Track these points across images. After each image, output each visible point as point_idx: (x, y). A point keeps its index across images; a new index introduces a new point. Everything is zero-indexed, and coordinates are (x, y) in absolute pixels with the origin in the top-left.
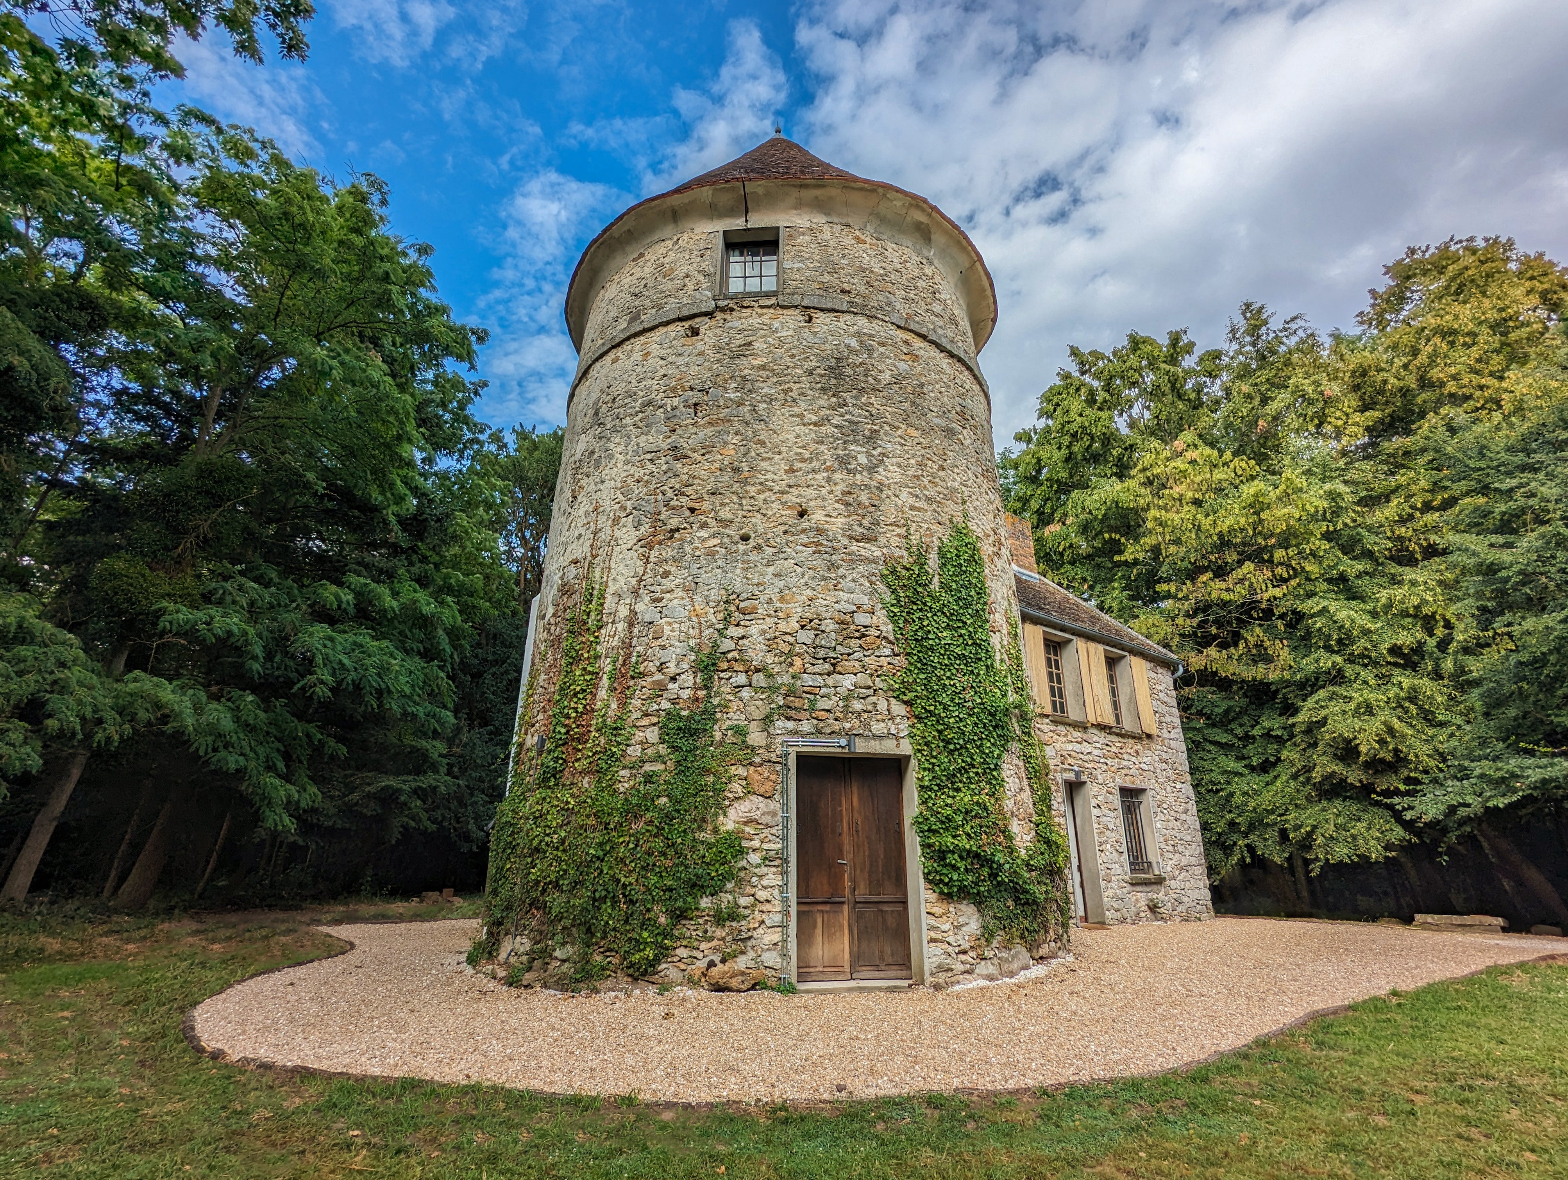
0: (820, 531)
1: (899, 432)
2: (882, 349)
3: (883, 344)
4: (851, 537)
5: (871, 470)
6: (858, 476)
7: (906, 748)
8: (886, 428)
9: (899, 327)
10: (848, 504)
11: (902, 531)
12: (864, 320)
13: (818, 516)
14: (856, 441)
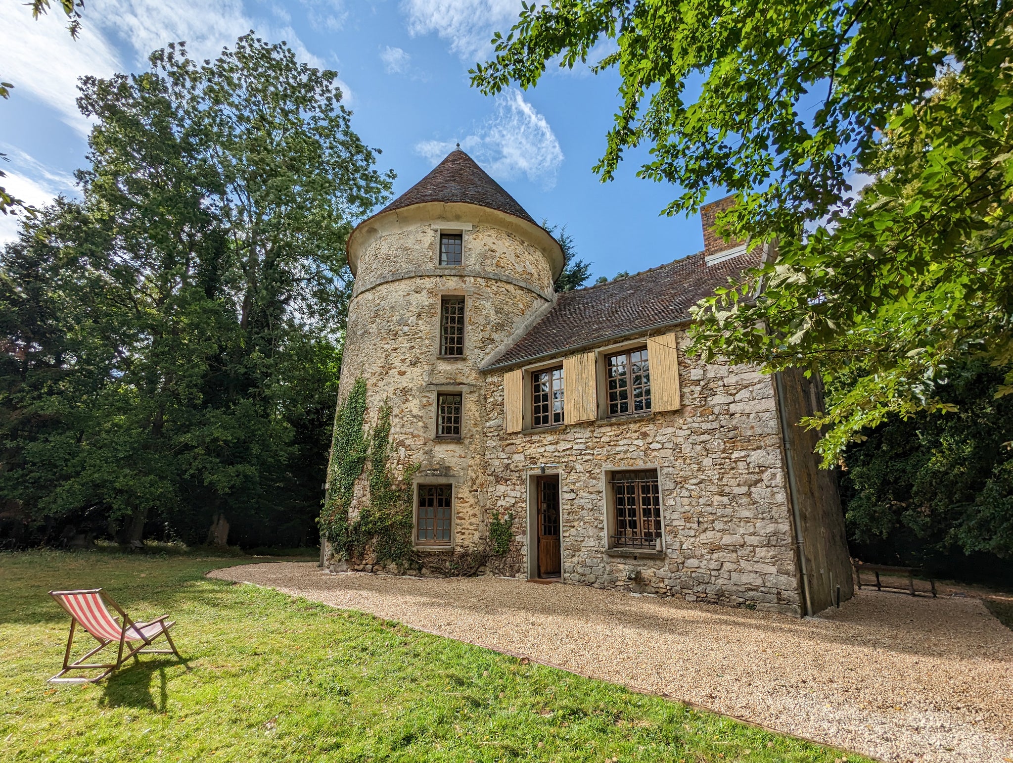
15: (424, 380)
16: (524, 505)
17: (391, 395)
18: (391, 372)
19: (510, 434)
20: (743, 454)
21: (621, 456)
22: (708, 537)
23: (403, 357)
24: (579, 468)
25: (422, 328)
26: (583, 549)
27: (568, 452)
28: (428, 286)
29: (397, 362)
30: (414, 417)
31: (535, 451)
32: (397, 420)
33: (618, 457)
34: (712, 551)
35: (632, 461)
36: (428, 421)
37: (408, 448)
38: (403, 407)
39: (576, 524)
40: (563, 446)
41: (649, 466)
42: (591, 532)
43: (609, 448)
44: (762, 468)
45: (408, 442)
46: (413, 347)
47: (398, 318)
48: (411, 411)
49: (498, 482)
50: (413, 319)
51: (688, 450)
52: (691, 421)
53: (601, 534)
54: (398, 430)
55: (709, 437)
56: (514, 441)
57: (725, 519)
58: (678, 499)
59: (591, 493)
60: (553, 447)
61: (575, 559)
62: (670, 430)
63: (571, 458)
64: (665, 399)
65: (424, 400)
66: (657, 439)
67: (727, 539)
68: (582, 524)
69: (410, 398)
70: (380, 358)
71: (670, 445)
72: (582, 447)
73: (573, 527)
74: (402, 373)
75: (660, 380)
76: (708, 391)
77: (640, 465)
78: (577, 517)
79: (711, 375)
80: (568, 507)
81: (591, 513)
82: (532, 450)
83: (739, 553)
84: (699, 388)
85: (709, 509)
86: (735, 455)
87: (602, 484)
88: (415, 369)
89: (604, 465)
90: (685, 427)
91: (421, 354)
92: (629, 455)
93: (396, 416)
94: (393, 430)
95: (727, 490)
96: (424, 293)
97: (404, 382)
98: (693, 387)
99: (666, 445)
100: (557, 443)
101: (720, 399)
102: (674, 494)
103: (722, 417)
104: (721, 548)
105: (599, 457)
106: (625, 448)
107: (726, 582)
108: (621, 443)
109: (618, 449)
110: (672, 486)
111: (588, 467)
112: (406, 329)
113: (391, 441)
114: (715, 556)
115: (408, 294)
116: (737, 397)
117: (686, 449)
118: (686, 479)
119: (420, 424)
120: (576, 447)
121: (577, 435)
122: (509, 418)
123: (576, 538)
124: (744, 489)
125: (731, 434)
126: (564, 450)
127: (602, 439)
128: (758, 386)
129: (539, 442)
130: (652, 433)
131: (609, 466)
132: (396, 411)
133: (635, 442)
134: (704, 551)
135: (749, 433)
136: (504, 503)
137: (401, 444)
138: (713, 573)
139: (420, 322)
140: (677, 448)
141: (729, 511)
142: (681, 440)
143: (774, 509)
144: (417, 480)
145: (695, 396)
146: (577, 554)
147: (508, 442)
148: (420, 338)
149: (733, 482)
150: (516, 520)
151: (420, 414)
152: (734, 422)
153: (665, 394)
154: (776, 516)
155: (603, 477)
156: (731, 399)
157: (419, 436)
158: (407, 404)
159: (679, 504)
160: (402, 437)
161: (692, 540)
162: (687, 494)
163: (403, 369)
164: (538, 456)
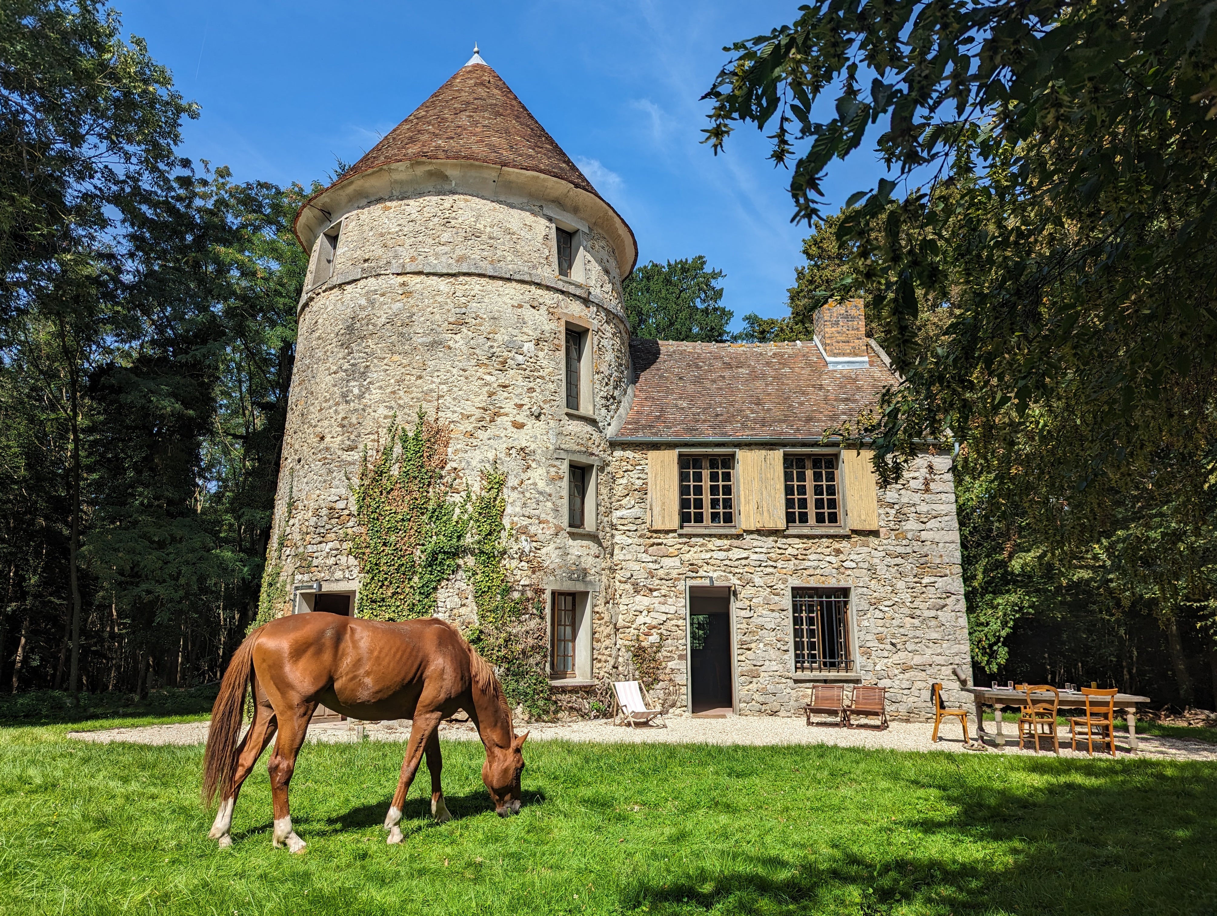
0: (327, 449)
1: (385, 361)
2: (382, 299)
3: (383, 295)
4: (343, 449)
5: (361, 397)
6: (352, 404)
7: (355, 586)
8: (375, 361)
9: (398, 274)
10: (343, 426)
11: (375, 437)
12: (373, 279)
13: (328, 439)
14: (354, 379)
15: (552, 441)
16: (680, 622)
17: (502, 456)
18: (499, 420)
19: (656, 532)
20: (933, 579)
21: (811, 571)
22: (902, 656)
23: (517, 401)
24: (758, 581)
25: (545, 363)
26: (762, 674)
27: (744, 562)
28: (549, 302)
29: (509, 407)
30: (541, 493)
31: (696, 556)
32: (515, 495)
33: (806, 573)
34: (904, 671)
35: (823, 578)
36: (559, 502)
37: (532, 538)
38: (524, 476)
39: (753, 645)
40: (736, 554)
41: (843, 584)
42: (773, 654)
43: (797, 562)
44: (949, 594)
45: (532, 529)
46: (531, 390)
47: (506, 338)
48: (535, 484)
49: (637, 592)
50: (529, 347)
51: (883, 572)
52: (887, 542)
53: (786, 657)
54: (518, 509)
55: (903, 561)
56: (665, 541)
57: (917, 640)
58: (872, 620)
59: (773, 611)
60: (725, 553)
61: (753, 686)
62: (866, 549)
63: (746, 569)
64: (863, 517)
65: (553, 470)
66: (852, 557)
67: (917, 660)
68: (761, 645)
69: (534, 465)
70: (477, 395)
71: (866, 565)
72: (762, 557)
73: (749, 649)
74: (519, 426)
75: (857, 497)
76: (901, 516)
77: (832, 583)
78: (755, 638)
79: (905, 500)
80: (744, 626)
81: (774, 633)
82: (693, 555)
83: (928, 672)
84: (893, 512)
85: (902, 630)
86: (926, 580)
87: (787, 602)
88: (538, 423)
89: (790, 579)
90: (880, 548)
91: (545, 402)
92: (818, 571)
93: (514, 488)
94: (509, 510)
95: (918, 612)
96: (543, 310)
97: (522, 439)
98: (888, 510)
99: (861, 565)
100: (729, 550)
101: (911, 525)
102: (869, 615)
103: (915, 543)
104: (912, 668)
105: (784, 571)
106: (816, 563)
107: (916, 699)
108: (811, 557)
109: (807, 564)
110: (866, 607)
111: (769, 580)
112: (520, 359)
113: (508, 527)
114: (907, 675)
115: (520, 306)
116: (929, 525)
117: (881, 570)
118: (880, 600)
119: (549, 504)
120: (754, 557)
121: (756, 543)
122: (657, 510)
123: (755, 663)
124: (933, 613)
125: (923, 560)
126: (737, 560)
127: (787, 552)
128: (946, 518)
129: (702, 545)
130: (846, 551)
131: (797, 582)
132: (512, 481)
133: (828, 559)
134: (897, 672)
135: (938, 561)
136: (648, 620)
137: (524, 531)
138: (906, 692)
139: (541, 354)
140: (872, 570)
141: (918, 633)
142: (876, 561)
143: (958, 632)
144: (549, 586)
145: (891, 518)
146: (755, 680)
147: (652, 541)
148: (542, 378)
149: (922, 606)
150: (669, 641)
151: (547, 490)
152: (926, 549)
153: (863, 512)
154: (959, 638)
155: (788, 593)
156: (923, 526)
157: (548, 522)
158: (530, 473)
159: (872, 625)
160: (526, 522)
161: (886, 660)
162: (881, 615)
163: (520, 419)
164: (700, 563)
